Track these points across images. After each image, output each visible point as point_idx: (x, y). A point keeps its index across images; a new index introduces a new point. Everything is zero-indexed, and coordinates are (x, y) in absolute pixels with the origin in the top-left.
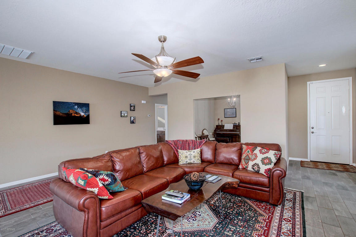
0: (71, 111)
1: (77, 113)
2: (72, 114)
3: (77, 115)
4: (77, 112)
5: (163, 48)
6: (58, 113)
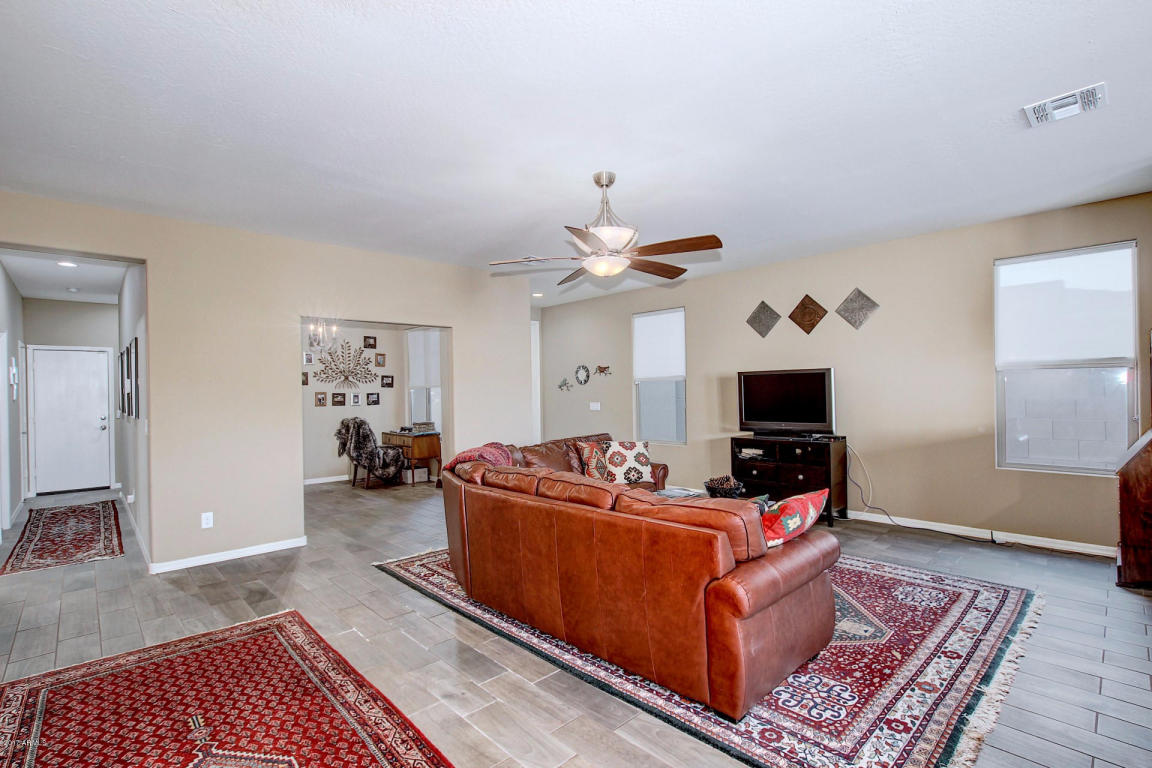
5: (605, 202)
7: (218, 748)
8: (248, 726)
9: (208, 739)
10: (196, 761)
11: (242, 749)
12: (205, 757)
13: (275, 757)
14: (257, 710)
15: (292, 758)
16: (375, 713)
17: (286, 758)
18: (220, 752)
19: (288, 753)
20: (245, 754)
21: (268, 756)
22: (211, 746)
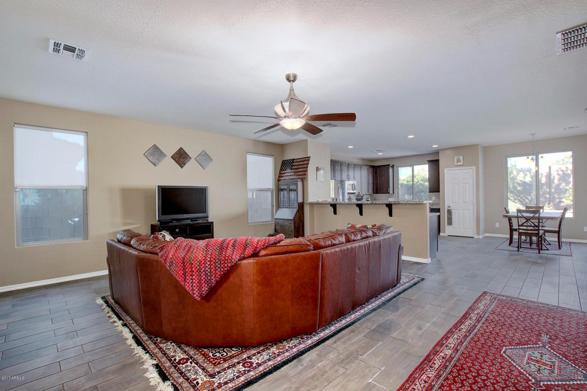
5: (292, 90)
7: (530, 380)
8: (507, 378)
9: (533, 389)
10: (546, 383)
11: (519, 371)
12: (540, 381)
13: (508, 358)
14: (495, 381)
15: (502, 353)
16: (452, 342)
17: (504, 355)
18: (530, 378)
19: (501, 356)
20: (519, 368)
21: (510, 360)
22: (533, 384)
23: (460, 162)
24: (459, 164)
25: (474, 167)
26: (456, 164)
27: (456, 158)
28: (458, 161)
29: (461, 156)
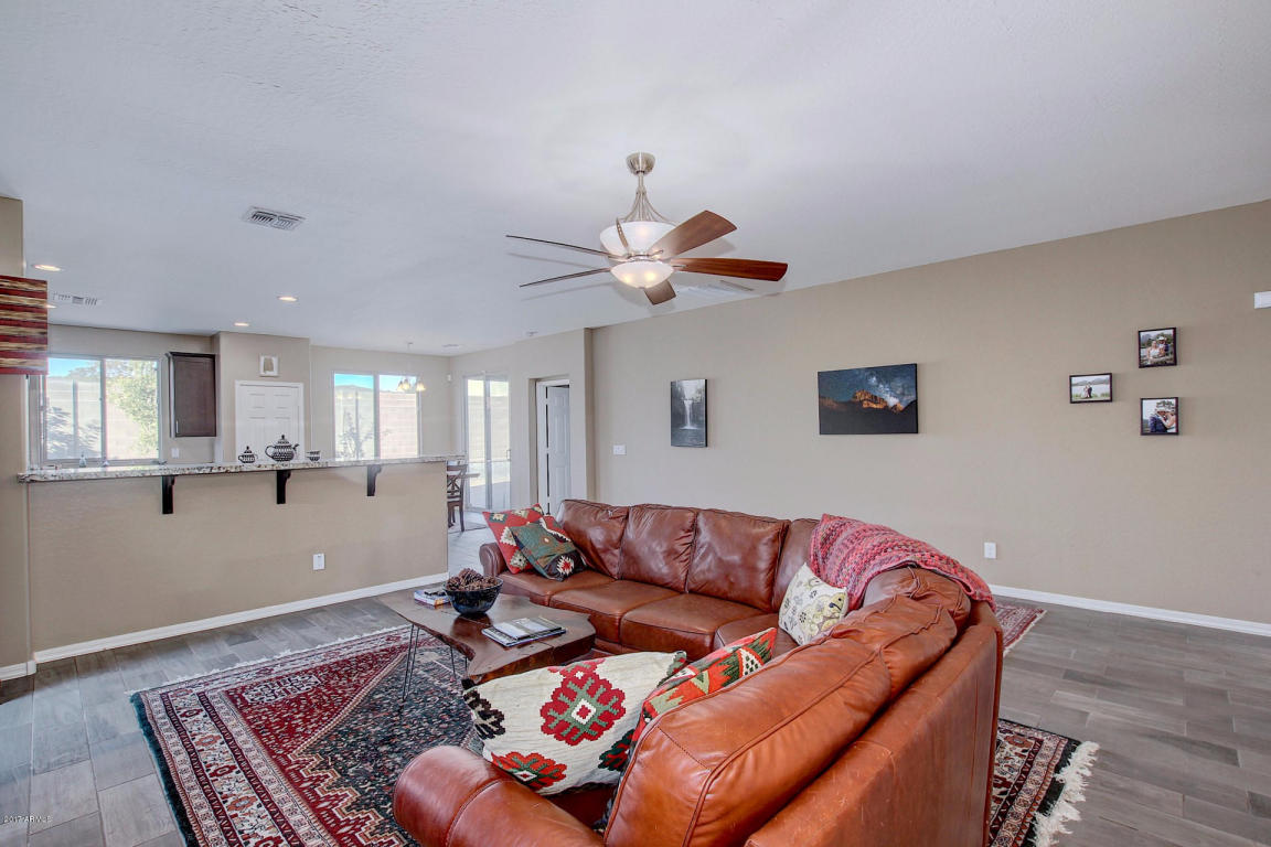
0: (858, 394)
1: (875, 399)
2: (861, 402)
3: (874, 406)
4: (876, 397)
5: (641, 193)
6: (829, 402)
23: (272, 369)
24: (268, 373)
25: (301, 385)
26: (262, 373)
27: (262, 359)
28: (268, 366)
29: (275, 356)
